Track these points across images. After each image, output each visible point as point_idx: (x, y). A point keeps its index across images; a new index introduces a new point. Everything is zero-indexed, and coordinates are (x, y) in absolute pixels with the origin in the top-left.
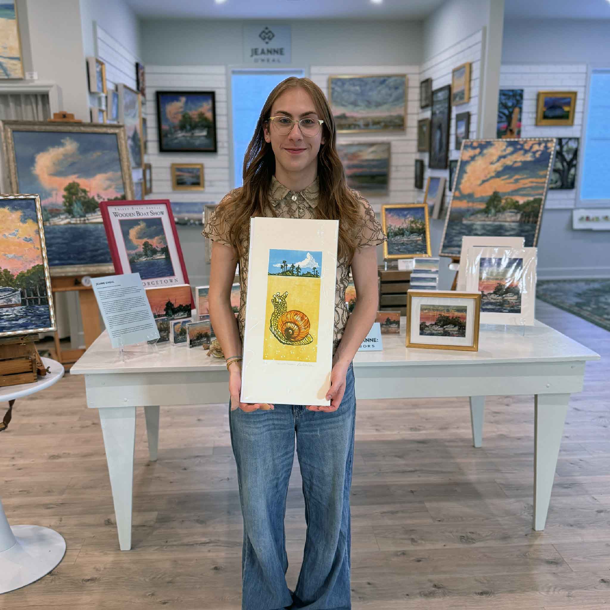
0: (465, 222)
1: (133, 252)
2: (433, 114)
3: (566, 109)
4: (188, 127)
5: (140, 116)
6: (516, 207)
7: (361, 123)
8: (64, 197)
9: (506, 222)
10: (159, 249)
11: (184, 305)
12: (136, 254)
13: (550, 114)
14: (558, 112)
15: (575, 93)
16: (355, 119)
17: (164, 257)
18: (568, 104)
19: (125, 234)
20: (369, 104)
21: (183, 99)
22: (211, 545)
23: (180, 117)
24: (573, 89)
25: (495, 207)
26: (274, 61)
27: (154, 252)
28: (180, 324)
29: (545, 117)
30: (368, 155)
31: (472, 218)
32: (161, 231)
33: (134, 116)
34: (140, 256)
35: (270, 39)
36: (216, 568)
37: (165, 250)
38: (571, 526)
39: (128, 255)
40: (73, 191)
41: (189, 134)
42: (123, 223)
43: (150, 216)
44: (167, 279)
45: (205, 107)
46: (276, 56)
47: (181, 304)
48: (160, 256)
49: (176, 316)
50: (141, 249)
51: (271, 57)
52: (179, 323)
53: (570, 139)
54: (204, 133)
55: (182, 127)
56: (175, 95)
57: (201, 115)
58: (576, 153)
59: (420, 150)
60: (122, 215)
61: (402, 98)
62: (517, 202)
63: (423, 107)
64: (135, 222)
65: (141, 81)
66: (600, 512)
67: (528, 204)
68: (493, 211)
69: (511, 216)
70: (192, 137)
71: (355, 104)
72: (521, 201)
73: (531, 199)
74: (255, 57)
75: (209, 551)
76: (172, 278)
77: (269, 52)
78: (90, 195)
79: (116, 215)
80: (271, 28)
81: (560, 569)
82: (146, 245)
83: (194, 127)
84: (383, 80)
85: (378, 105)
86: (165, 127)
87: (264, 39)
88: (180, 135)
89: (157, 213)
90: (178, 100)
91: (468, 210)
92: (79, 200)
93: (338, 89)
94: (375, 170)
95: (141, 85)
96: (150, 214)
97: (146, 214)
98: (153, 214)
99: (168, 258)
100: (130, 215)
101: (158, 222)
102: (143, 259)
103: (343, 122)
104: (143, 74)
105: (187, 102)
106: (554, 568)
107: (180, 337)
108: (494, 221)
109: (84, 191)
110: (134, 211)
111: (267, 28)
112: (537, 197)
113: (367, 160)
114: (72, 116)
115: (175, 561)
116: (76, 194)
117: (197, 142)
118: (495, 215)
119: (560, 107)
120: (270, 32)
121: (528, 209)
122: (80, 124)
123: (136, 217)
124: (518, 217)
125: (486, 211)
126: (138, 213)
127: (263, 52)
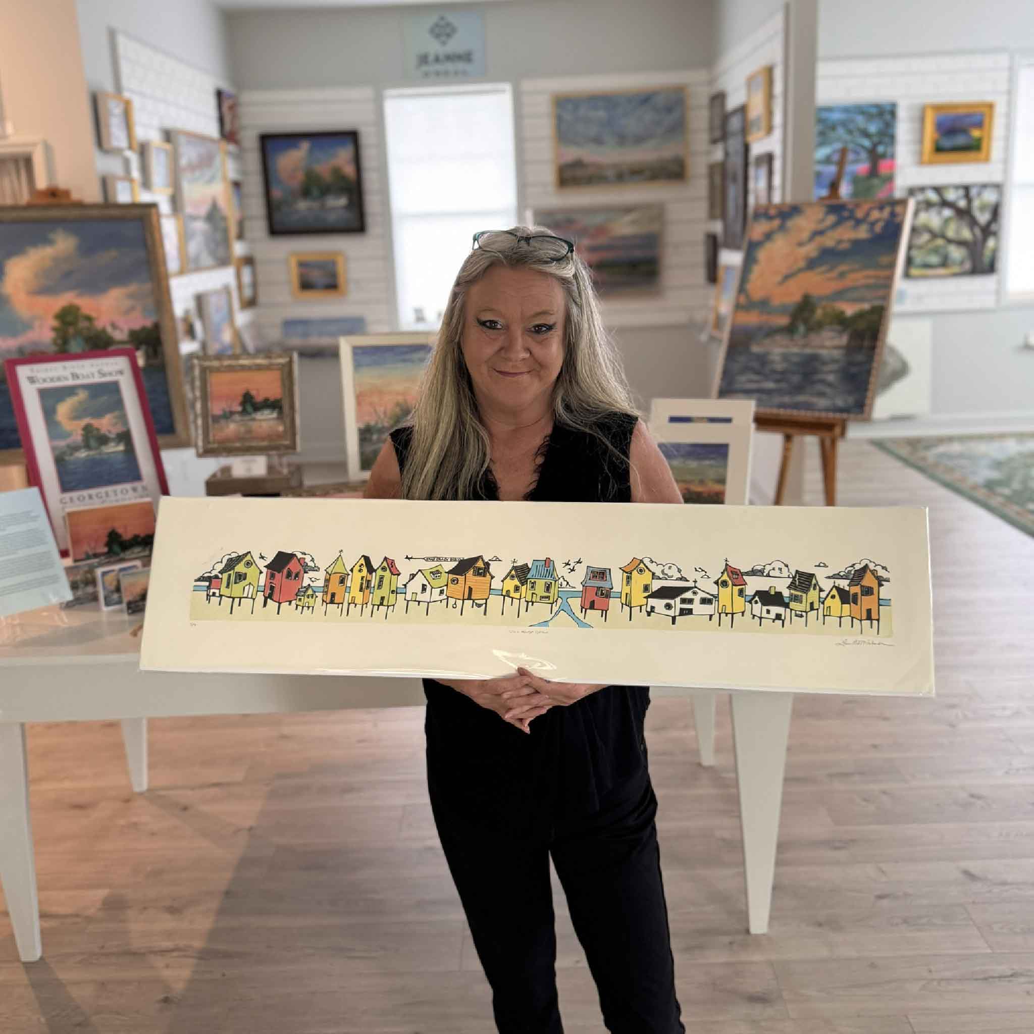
0: (755, 349)
1: (62, 443)
2: (727, 154)
3: (976, 133)
4: (315, 192)
5: (224, 178)
6: (841, 321)
7: (610, 173)
8: (54, 329)
9: (823, 347)
10: (112, 436)
11: (142, 535)
12: (68, 446)
13: (947, 143)
14: (960, 140)
15: (991, 106)
16: (599, 167)
17: (121, 448)
18: (979, 125)
19: (49, 414)
20: (622, 140)
21: (305, 145)
22: (175, 954)
23: (300, 176)
24: (988, 98)
25: (806, 321)
26: (456, 73)
27: (103, 440)
28: (113, 574)
29: (939, 149)
30: (624, 227)
31: (767, 341)
32: (119, 404)
33: (211, 180)
34: (76, 448)
35: (449, 36)
36: (166, 1000)
37: (126, 437)
38: (820, 925)
39: (53, 449)
40: (69, 319)
41: (315, 205)
42: (44, 394)
43: (97, 379)
44: (128, 486)
45: (342, 157)
46: (460, 66)
47: (137, 532)
48: (114, 447)
49: (128, 554)
50: (78, 437)
51: (450, 66)
52: (113, 571)
53: (984, 186)
54: (342, 201)
55: (306, 192)
56: (291, 138)
57: (337, 172)
58: (996, 212)
59: (712, 217)
60: (44, 380)
61: (678, 128)
62: (842, 313)
63: (714, 141)
64: (70, 391)
65: (227, 119)
66: (880, 897)
67: (860, 315)
68: (802, 328)
69: (832, 338)
70: (323, 207)
71: (598, 141)
72: (849, 310)
73: (866, 306)
74: (425, 68)
75: (167, 966)
76: (137, 484)
77: (450, 58)
78: (99, 324)
79: (32, 380)
80: (451, 18)
81: (769, 1011)
82: (87, 429)
83: (326, 190)
84: (645, 99)
85: (639, 140)
86: (277, 193)
87: (438, 36)
88: (303, 205)
89: (110, 374)
90: (295, 146)
91: (760, 328)
92: (78, 333)
93: (567, 116)
94: (638, 254)
95: (228, 127)
96: (96, 375)
97: (91, 376)
98: (104, 375)
99: (130, 449)
100: (59, 379)
101: (113, 389)
102: (82, 454)
103: (579, 173)
104: (232, 108)
105: (311, 151)
106: (757, 1010)
107: (115, 596)
108: (805, 346)
109: (89, 319)
110: (67, 373)
111: (442, 18)
112: (877, 303)
113: (624, 238)
114: (67, 193)
115: (103, 984)
116: (72, 324)
117: (332, 218)
118: (805, 336)
119: (964, 131)
120: (448, 24)
121: (862, 325)
122: (80, 205)
123: (71, 382)
124: (844, 340)
125: (790, 330)
126: (75, 376)
127: (437, 60)
